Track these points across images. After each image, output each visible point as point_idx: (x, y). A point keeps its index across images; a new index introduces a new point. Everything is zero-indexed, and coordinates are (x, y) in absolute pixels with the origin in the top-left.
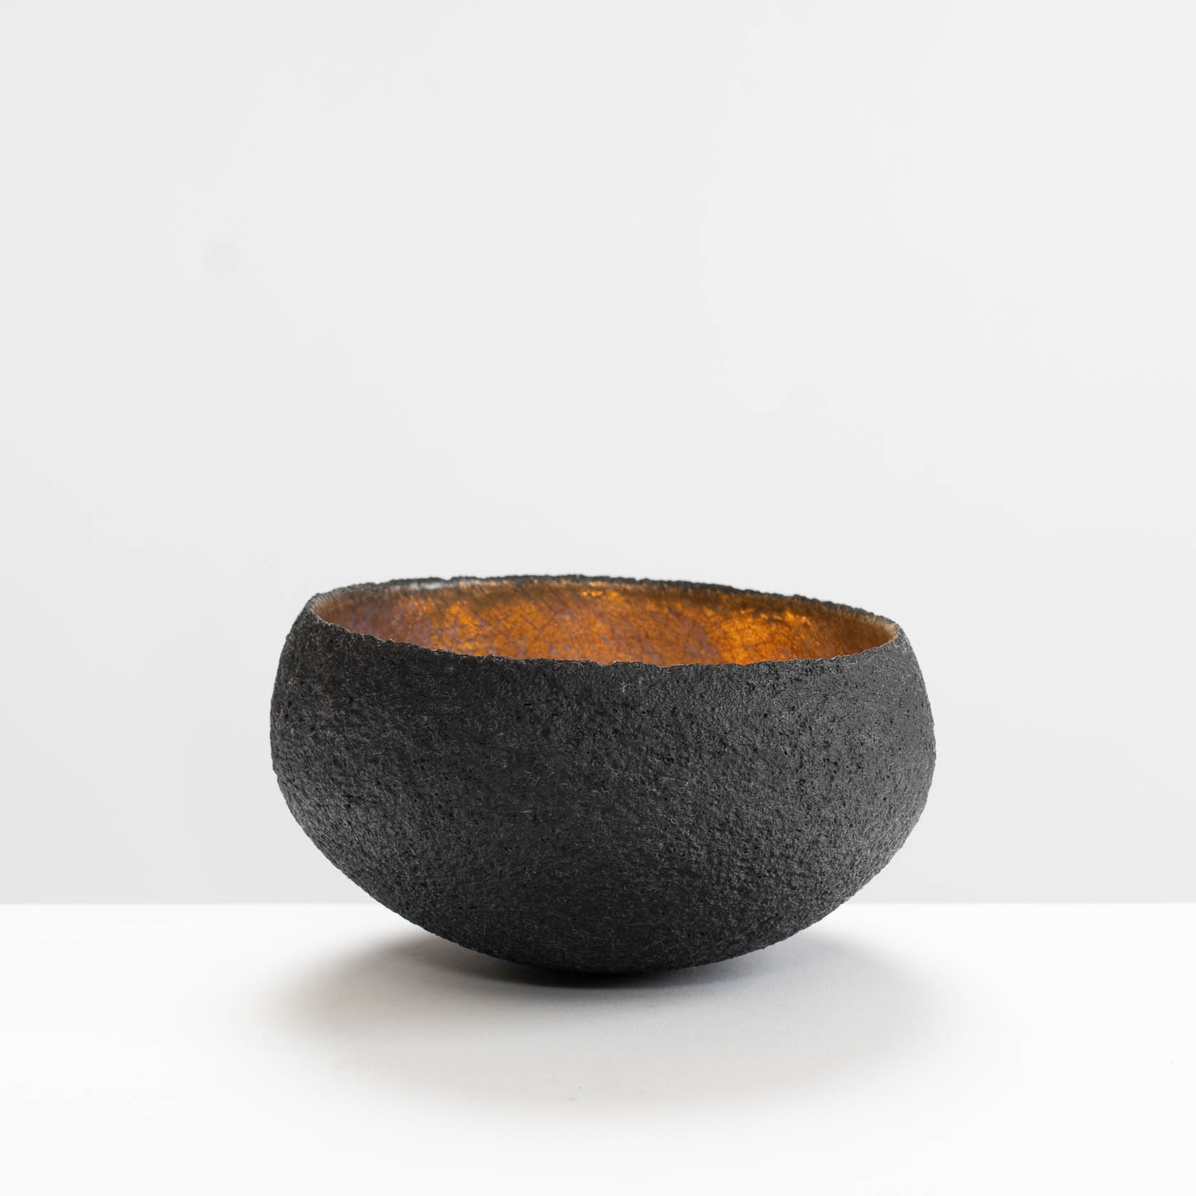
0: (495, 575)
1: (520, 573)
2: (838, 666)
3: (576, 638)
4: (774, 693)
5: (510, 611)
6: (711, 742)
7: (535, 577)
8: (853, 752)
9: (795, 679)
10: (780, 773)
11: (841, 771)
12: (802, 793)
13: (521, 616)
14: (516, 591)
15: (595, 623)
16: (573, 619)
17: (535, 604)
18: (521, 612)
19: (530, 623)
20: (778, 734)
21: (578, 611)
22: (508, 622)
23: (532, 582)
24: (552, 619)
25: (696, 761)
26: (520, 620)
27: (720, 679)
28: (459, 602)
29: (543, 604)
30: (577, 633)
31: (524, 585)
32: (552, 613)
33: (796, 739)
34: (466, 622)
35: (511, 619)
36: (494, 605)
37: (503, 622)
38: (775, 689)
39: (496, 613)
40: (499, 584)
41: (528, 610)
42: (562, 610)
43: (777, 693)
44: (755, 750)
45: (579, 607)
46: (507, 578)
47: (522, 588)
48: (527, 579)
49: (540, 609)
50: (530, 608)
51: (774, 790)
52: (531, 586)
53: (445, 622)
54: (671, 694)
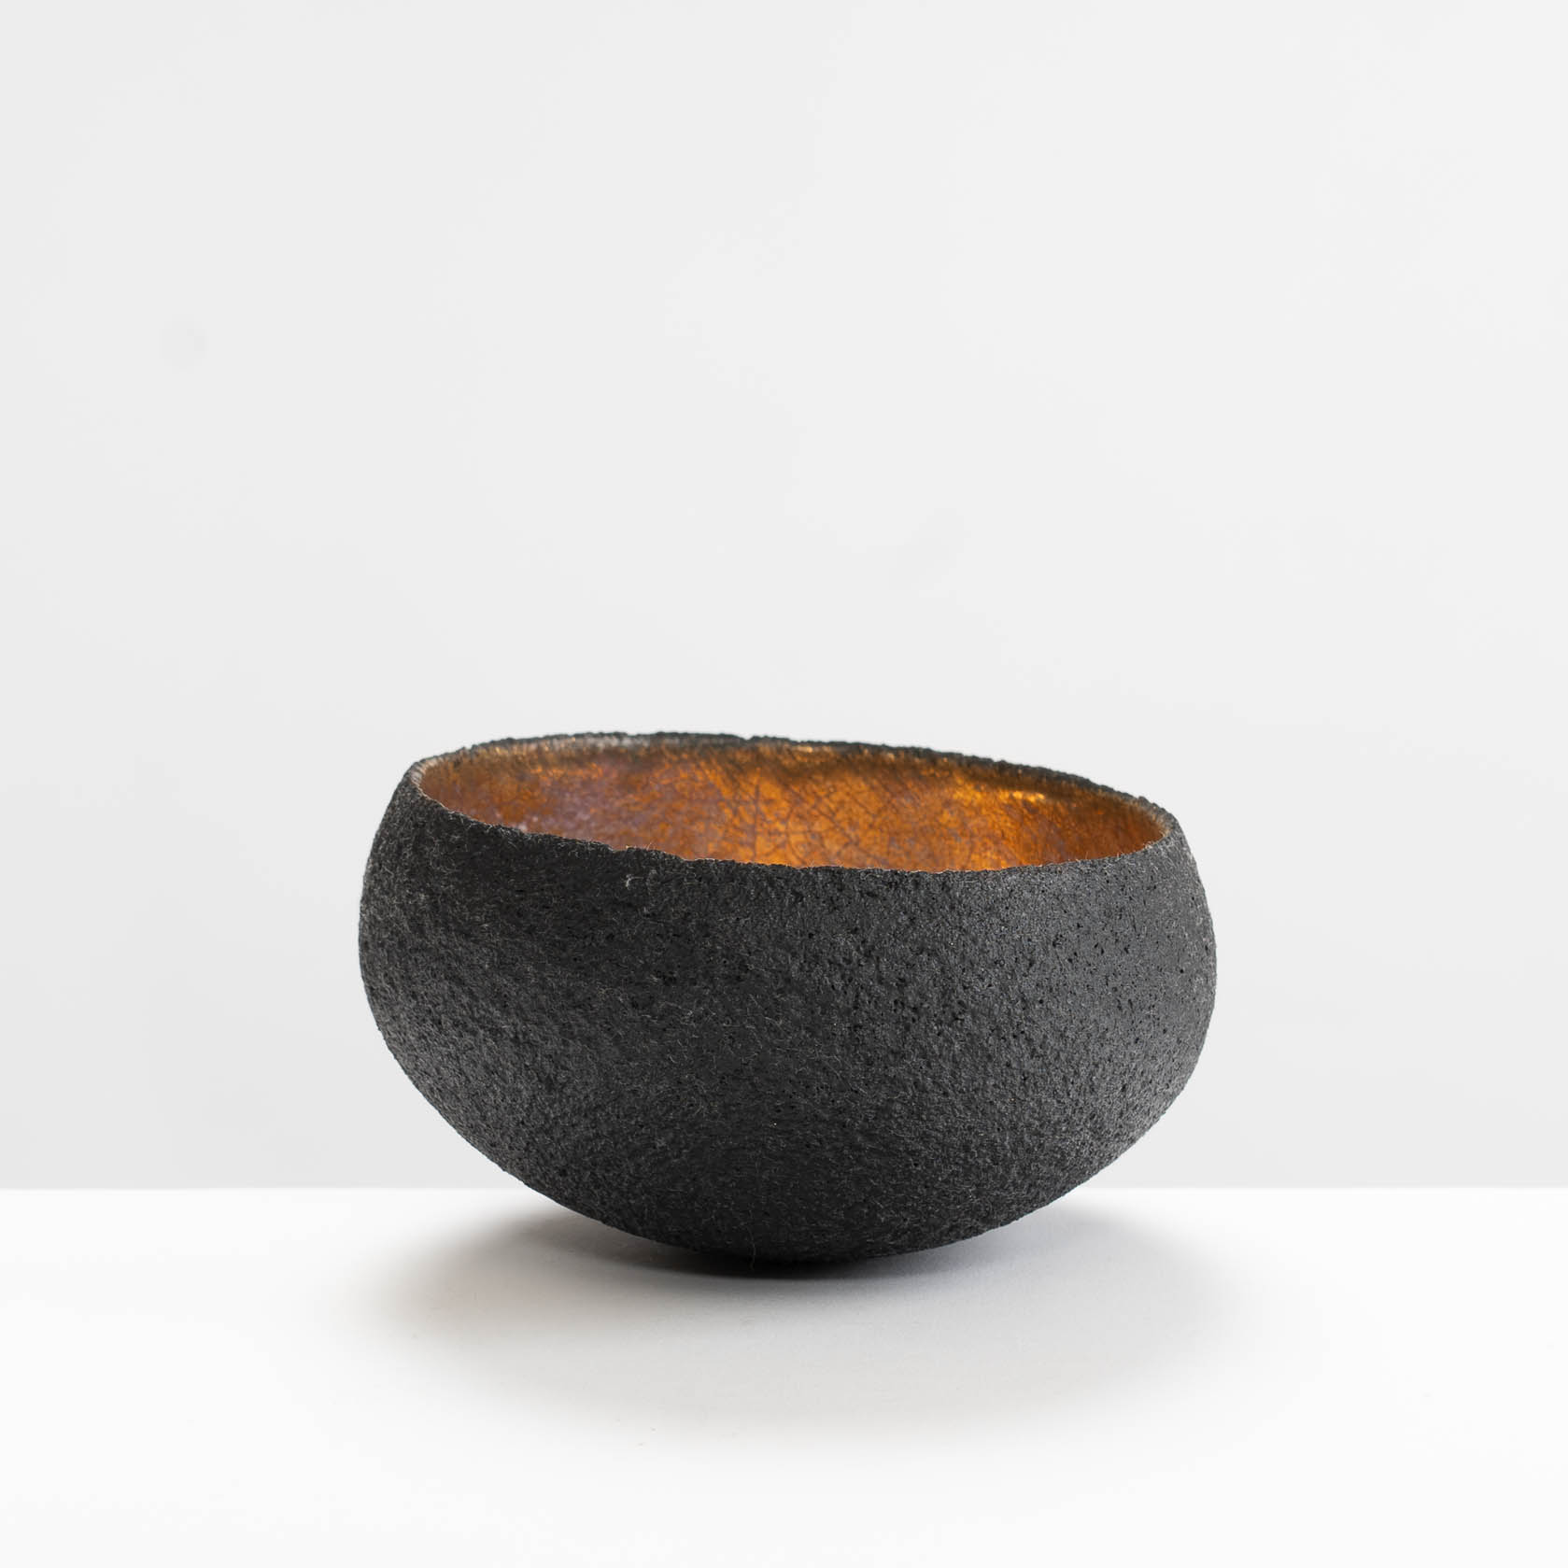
0: (815, 738)
1: (850, 739)
2: (944, 883)
3: (921, 829)
4: (831, 908)
5: (834, 787)
6: (728, 963)
7: (867, 746)
8: (947, 997)
9: (868, 894)
10: (823, 1013)
11: (923, 1019)
12: (856, 1043)
13: (848, 794)
14: (839, 761)
15: (942, 812)
16: (915, 805)
17: (865, 780)
18: (847, 789)
19: (862, 806)
20: (826, 962)
21: (920, 794)
22: (831, 801)
23: (861, 752)
24: (889, 802)
25: (705, 984)
26: (847, 799)
27: (756, 883)
28: (758, 769)
29: (875, 782)
30: (921, 824)
31: (850, 755)
32: (888, 795)
33: (852, 970)
34: (773, 796)
35: (835, 797)
36: (810, 778)
37: (826, 800)
38: (833, 903)
39: (815, 788)
40: (817, 749)
41: (856, 788)
42: (900, 792)
43: (835, 908)
44: (788, 980)
45: (921, 790)
46: (832, 744)
47: (847, 758)
48: (857, 747)
49: (872, 788)
50: (860, 787)
51: (813, 1034)
52: (858, 757)
53: (740, 792)
54: (687, 894)
